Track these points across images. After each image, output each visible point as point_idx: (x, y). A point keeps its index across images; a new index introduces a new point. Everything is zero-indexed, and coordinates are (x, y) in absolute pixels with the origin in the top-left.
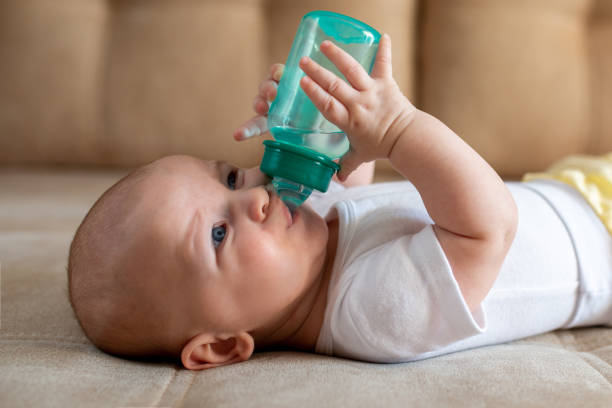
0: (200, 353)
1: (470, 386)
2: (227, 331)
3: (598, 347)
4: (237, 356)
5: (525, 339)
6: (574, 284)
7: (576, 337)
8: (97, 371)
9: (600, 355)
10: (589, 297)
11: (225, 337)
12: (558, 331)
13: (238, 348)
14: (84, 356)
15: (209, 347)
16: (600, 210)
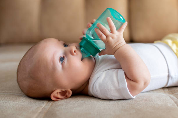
0: (56, 95)
1: (132, 105)
2: (64, 88)
3: (175, 93)
4: (67, 96)
5: (153, 91)
6: (167, 74)
7: (169, 90)
8: (25, 102)
9: (175, 95)
10: (172, 78)
11: (63, 90)
12: (163, 88)
13: (67, 94)
14: (22, 98)
15: (59, 93)
16: (175, 52)
